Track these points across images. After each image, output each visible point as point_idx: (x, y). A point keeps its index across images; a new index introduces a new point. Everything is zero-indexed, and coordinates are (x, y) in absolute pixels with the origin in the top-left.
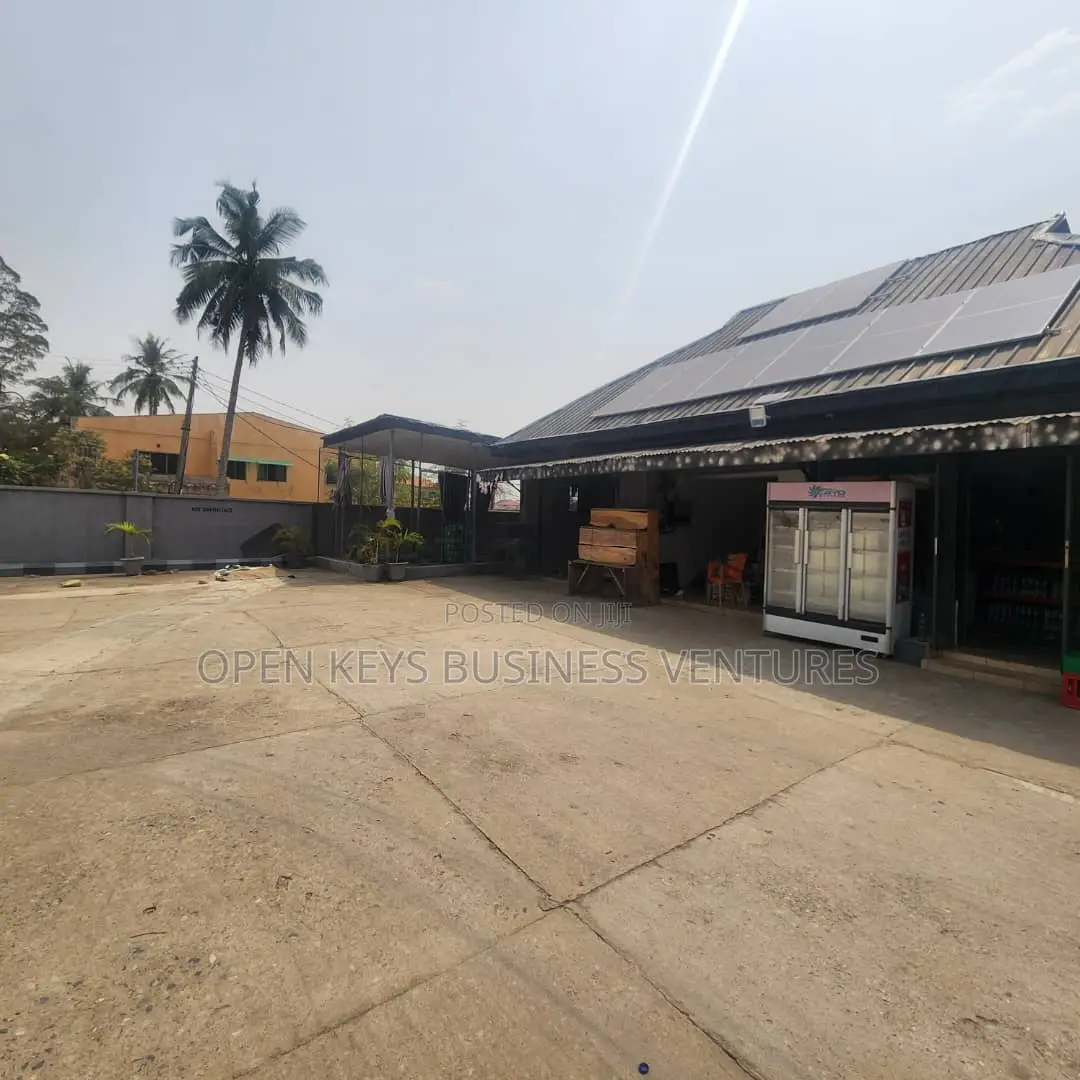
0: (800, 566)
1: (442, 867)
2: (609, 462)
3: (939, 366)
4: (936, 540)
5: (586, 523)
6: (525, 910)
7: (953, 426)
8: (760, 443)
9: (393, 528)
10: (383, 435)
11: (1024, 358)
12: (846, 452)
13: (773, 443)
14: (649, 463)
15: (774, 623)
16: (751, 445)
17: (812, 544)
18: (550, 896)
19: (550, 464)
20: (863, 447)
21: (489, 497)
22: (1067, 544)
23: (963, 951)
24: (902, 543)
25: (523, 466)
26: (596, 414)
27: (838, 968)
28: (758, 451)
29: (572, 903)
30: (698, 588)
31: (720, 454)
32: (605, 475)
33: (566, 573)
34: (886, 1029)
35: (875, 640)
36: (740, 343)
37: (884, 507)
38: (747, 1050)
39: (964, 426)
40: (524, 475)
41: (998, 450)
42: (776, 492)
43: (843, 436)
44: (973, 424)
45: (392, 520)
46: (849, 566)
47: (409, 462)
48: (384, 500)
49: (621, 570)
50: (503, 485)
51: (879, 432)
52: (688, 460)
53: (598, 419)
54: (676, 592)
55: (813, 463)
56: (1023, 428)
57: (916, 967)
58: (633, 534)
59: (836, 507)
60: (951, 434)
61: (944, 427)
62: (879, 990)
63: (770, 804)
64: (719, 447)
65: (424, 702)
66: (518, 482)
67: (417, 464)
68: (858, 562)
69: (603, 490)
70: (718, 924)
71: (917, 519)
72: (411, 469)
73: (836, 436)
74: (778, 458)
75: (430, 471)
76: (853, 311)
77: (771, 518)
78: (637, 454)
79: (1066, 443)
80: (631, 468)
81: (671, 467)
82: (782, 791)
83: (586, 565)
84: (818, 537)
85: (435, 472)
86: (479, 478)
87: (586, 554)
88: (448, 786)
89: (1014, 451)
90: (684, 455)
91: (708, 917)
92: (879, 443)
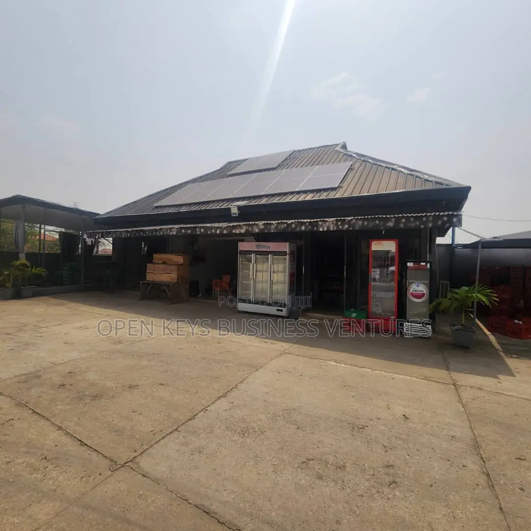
0: (252, 280)
1: (46, 464)
2: (163, 230)
3: (304, 196)
4: (304, 267)
5: (151, 262)
6: (100, 474)
7: (308, 220)
8: (235, 224)
9: (24, 265)
10: (18, 208)
11: (332, 195)
12: (270, 229)
13: (241, 224)
14: (183, 231)
15: (242, 306)
16: (231, 225)
17: (257, 270)
18: (116, 462)
19: (129, 230)
20: (276, 227)
21: (92, 246)
22: (345, 268)
23: (304, 435)
24: (292, 268)
25: (113, 230)
26: (156, 205)
27: (257, 456)
28: (234, 227)
29: (130, 463)
30: (209, 293)
31: (217, 228)
32: (161, 236)
33: (139, 288)
34: (274, 476)
35: (282, 311)
36: (228, 177)
37: (284, 253)
38: (215, 507)
39: (312, 221)
40: (114, 236)
41: (323, 231)
42: (243, 246)
43: (269, 222)
44: (315, 220)
45: (23, 260)
46: (272, 279)
47: (38, 225)
48: (17, 248)
49: (169, 285)
50: (102, 240)
51: (282, 221)
52: (202, 230)
53: (157, 207)
54: (198, 295)
55: (258, 234)
56: (331, 222)
57: (287, 446)
58: (176, 267)
59: (267, 253)
60: (308, 224)
61: (305, 221)
62: (272, 461)
63: (234, 390)
64: (216, 225)
65: (41, 369)
66: (111, 239)
67: (43, 226)
68: (276, 277)
69: (160, 245)
70: (205, 452)
71: (297, 258)
72: (38, 229)
73: (266, 222)
74: (243, 231)
75: (54, 231)
76: (273, 169)
77: (240, 259)
78: (176, 226)
79: (344, 229)
80: (174, 233)
81: (194, 233)
82: (240, 383)
83: (150, 283)
84: (260, 267)
85: (57, 232)
86: (85, 236)
87: (150, 277)
88: (54, 416)
89: (328, 231)
90: (201, 228)
91: (201, 449)
92: (283, 226)
